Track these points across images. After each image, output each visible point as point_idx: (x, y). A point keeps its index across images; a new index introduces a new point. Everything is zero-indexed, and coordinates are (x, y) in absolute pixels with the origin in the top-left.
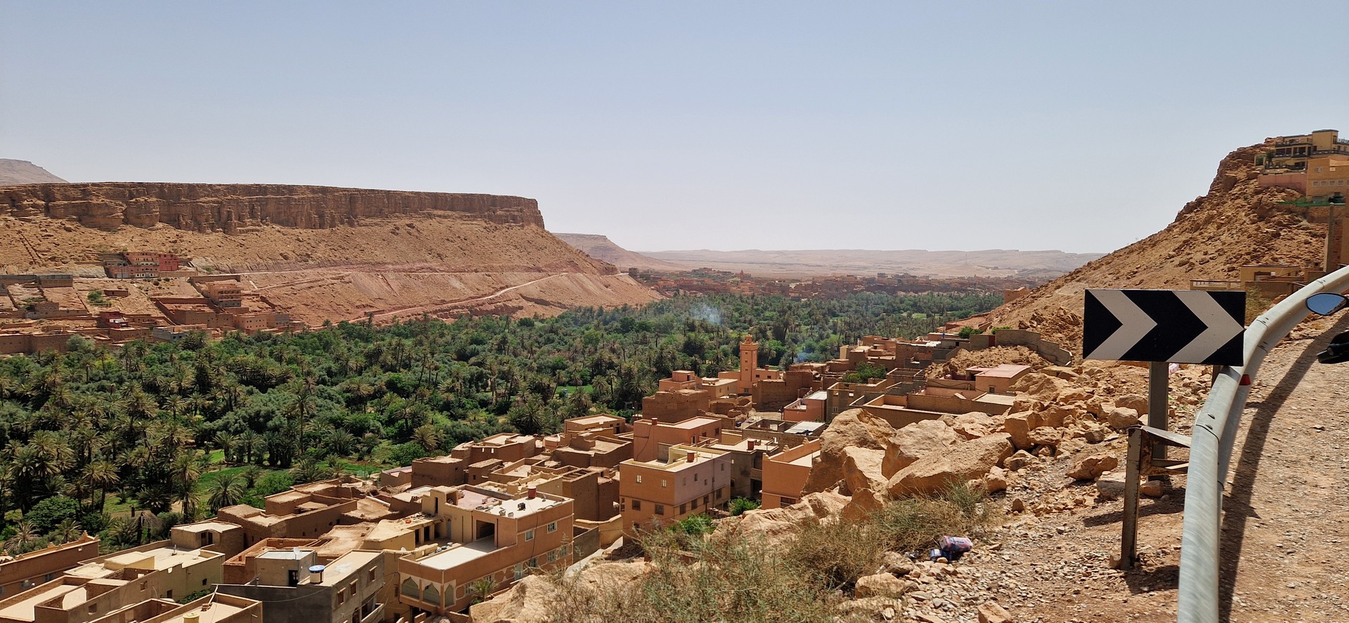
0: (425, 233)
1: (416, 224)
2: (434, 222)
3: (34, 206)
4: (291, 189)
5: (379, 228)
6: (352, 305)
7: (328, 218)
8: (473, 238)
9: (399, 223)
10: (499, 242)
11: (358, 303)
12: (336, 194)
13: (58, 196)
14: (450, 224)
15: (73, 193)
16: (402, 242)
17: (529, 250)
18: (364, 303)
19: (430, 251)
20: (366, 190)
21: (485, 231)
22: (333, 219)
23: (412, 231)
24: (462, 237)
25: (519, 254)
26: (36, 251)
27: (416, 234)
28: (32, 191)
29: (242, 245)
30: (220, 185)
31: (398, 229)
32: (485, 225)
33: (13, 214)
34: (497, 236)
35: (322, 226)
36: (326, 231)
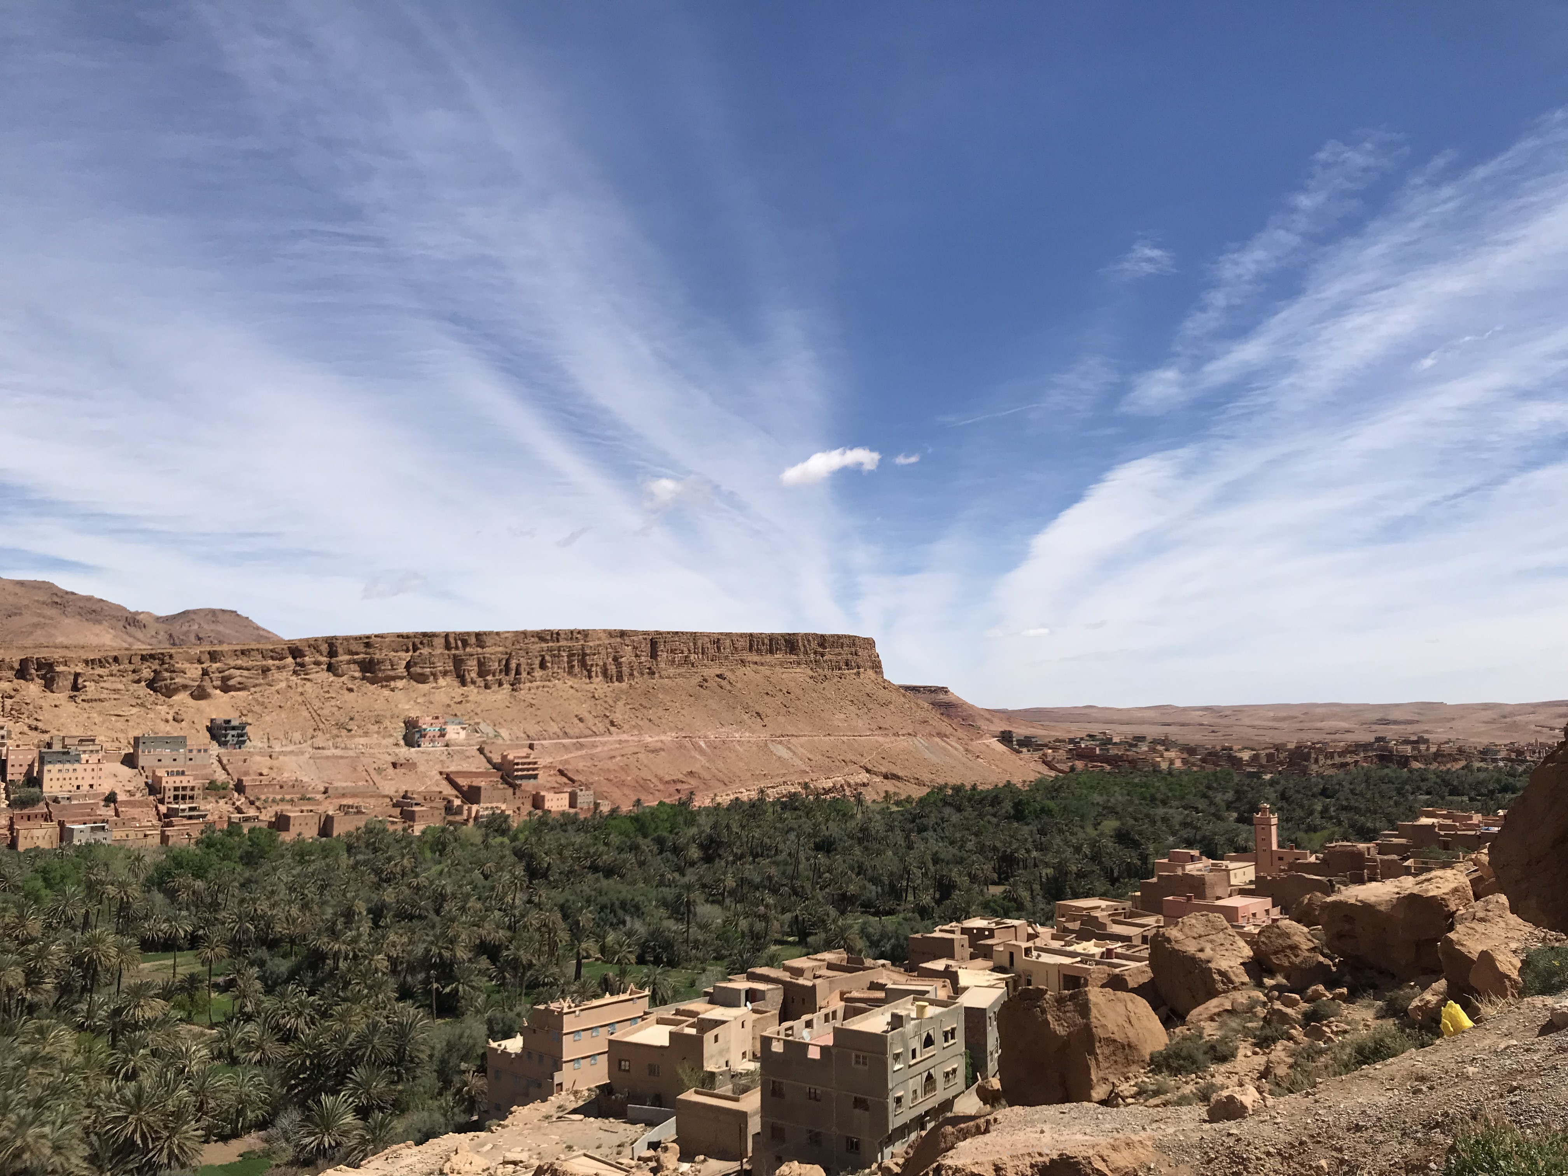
0: (739, 685)
1: (728, 674)
2: (748, 670)
3: (317, 663)
4: (585, 634)
5: (685, 680)
6: (661, 780)
7: (625, 670)
8: (799, 692)
9: (707, 672)
10: (829, 696)
11: (667, 778)
12: (635, 638)
13: (340, 650)
14: (768, 673)
15: (354, 647)
16: (712, 698)
17: (870, 706)
18: (675, 778)
19: (747, 709)
20: (668, 633)
21: (811, 681)
22: (632, 668)
23: (724, 683)
24: (785, 691)
25: (858, 712)
26: (319, 715)
27: (729, 687)
28: (314, 644)
29: (532, 705)
30: (508, 632)
31: (706, 680)
32: (811, 673)
33: (295, 672)
34: (827, 688)
35: (620, 679)
36: (624, 685)
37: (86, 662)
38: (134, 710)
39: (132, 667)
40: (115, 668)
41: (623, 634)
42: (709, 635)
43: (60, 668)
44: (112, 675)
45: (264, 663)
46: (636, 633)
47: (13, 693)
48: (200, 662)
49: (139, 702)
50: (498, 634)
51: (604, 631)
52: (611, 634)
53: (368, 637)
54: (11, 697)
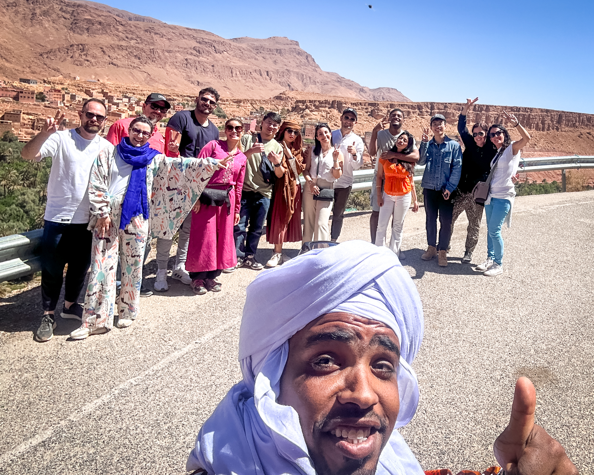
3: (427, 112)
4: (531, 110)
5: (572, 133)
7: (546, 126)
9: (583, 131)
12: (552, 113)
13: (435, 108)
15: (441, 107)
16: (583, 142)
20: (568, 112)
22: (549, 126)
23: (590, 136)
28: (426, 104)
31: (582, 134)
33: (419, 115)
35: (543, 130)
36: (545, 133)
37: (352, 104)
38: (365, 122)
39: (365, 107)
40: (360, 107)
41: (547, 111)
42: (586, 115)
43: (344, 105)
44: (359, 109)
45: (409, 110)
46: (553, 111)
47: (330, 112)
48: (387, 107)
49: (367, 119)
50: (495, 106)
51: (539, 109)
52: (542, 110)
53: (446, 104)
54: (329, 113)
